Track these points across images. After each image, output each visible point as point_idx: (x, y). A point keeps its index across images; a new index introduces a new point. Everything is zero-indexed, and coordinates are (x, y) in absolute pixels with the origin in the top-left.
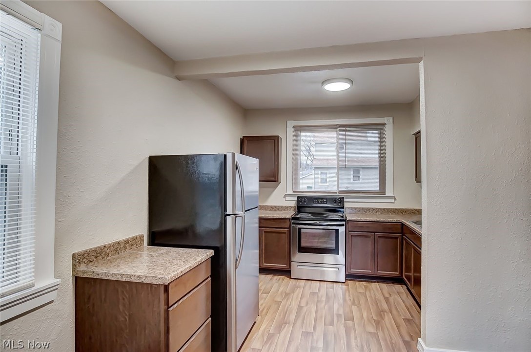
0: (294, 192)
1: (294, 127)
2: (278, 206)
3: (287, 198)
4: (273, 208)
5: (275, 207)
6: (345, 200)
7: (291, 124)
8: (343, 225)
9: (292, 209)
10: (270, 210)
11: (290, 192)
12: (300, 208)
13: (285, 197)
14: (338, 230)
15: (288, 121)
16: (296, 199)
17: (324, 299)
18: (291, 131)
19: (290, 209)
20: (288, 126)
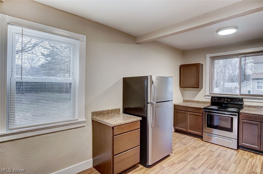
0: (210, 94)
1: (210, 57)
2: (201, 101)
3: (206, 97)
4: (197, 102)
5: (199, 101)
6: (244, 100)
7: (208, 56)
8: (236, 115)
9: (209, 103)
10: (196, 103)
11: (208, 94)
12: (213, 103)
13: (205, 96)
14: (233, 117)
15: (207, 55)
16: (210, 98)
17: (216, 155)
18: (208, 60)
19: (208, 103)
20: (207, 57)
